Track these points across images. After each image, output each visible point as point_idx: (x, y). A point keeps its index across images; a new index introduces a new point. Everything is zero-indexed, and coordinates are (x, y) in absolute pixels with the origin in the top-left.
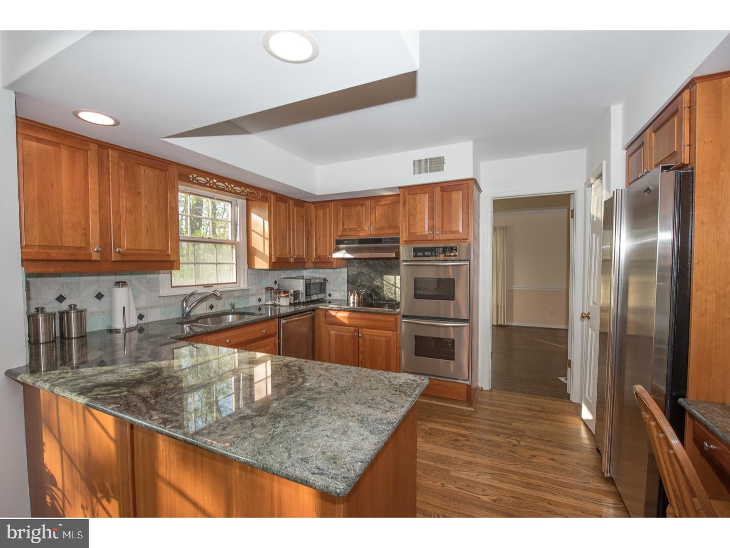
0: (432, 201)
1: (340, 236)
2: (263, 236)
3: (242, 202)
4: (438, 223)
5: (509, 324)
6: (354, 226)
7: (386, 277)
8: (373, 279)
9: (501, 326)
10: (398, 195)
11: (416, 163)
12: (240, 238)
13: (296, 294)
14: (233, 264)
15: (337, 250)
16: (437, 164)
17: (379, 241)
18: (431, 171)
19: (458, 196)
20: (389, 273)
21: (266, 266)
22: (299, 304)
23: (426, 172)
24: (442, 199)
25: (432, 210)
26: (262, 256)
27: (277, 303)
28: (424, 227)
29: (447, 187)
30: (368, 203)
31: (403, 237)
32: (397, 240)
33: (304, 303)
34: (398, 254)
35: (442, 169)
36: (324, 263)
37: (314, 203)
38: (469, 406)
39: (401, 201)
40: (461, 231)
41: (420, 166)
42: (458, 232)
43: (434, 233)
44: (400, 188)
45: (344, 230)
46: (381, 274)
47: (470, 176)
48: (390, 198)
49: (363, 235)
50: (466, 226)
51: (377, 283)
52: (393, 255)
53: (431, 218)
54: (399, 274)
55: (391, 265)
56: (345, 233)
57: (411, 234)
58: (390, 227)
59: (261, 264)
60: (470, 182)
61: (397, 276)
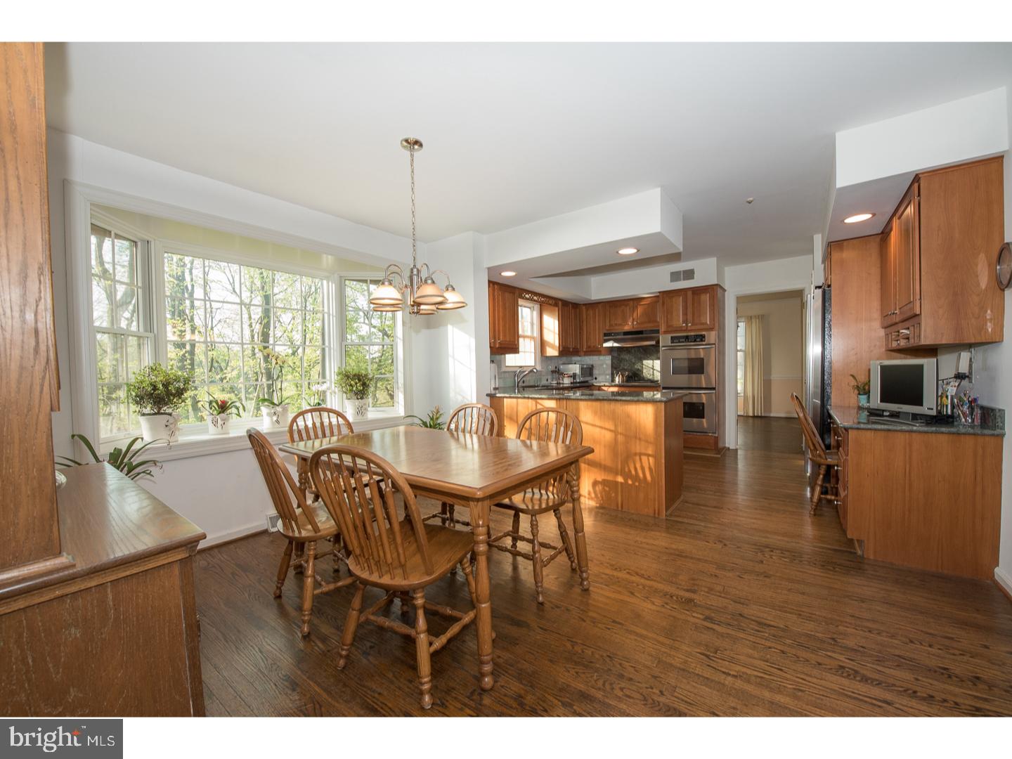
0: (685, 302)
1: (607, 330)
2: (554, 332)
3: (537, 307)
4: (690, 317)
5: (767, 415)
6: (619, 321)
7: (645, 362)
8: (634, 364)
9: (758, 417)
10: (658, 296)
11: (672, 274)
12: (536, 334)
13: (574, 376)
14: (531, 352)
15: (606, 341)
16: (689, 274)
17: (641, 332)
18: (684, 279)
19: (706, 298)
20: (647, 359)
21: (556, 353)
22: (576, 383)
23: (680, 280)
24: (693, 299)
25: (685, 308)
26: (552, 346)
27: (561, 382)
28: (679, 320)
29: (697, 291)
30: (631, 303)
31: (662, 329)
32: (658, 332)
33: (579, 383)
34: (658, 342)
35: (693, 278)
36: (595, 351)
37: (585, 305)
38: (717, 454)
39: (661, 301)
40: (708, 323)
41: (675, 276)
42: (706, 323)
43: (687, 325)
44: (660, 292)
45: (611, 325)
46: (641, 360)
47: (715, 282)
48: (650, 299)
49: (627, 328)
50: (712, 319)
51: (637, 366)
52: (653, 343)
53: (685, 314)
54: (658, 358)
55: (652, 352)
56: (612, 328)
57: (668, 326)
58: (649, 322)
59: (552, 352)
60: (715, 287)
61: (655, 361)
